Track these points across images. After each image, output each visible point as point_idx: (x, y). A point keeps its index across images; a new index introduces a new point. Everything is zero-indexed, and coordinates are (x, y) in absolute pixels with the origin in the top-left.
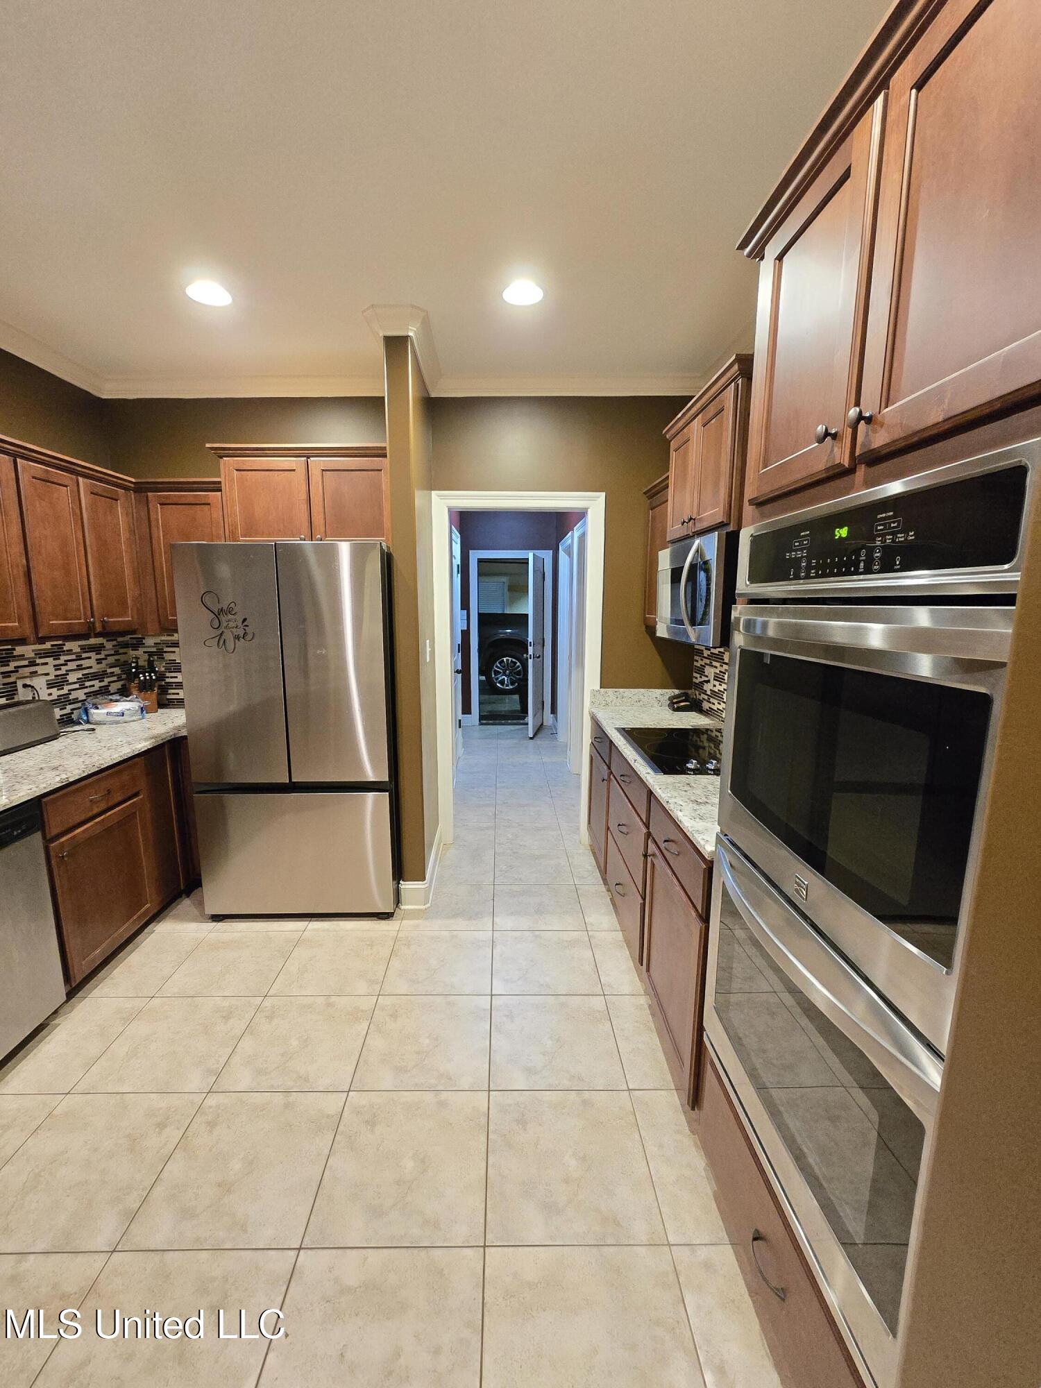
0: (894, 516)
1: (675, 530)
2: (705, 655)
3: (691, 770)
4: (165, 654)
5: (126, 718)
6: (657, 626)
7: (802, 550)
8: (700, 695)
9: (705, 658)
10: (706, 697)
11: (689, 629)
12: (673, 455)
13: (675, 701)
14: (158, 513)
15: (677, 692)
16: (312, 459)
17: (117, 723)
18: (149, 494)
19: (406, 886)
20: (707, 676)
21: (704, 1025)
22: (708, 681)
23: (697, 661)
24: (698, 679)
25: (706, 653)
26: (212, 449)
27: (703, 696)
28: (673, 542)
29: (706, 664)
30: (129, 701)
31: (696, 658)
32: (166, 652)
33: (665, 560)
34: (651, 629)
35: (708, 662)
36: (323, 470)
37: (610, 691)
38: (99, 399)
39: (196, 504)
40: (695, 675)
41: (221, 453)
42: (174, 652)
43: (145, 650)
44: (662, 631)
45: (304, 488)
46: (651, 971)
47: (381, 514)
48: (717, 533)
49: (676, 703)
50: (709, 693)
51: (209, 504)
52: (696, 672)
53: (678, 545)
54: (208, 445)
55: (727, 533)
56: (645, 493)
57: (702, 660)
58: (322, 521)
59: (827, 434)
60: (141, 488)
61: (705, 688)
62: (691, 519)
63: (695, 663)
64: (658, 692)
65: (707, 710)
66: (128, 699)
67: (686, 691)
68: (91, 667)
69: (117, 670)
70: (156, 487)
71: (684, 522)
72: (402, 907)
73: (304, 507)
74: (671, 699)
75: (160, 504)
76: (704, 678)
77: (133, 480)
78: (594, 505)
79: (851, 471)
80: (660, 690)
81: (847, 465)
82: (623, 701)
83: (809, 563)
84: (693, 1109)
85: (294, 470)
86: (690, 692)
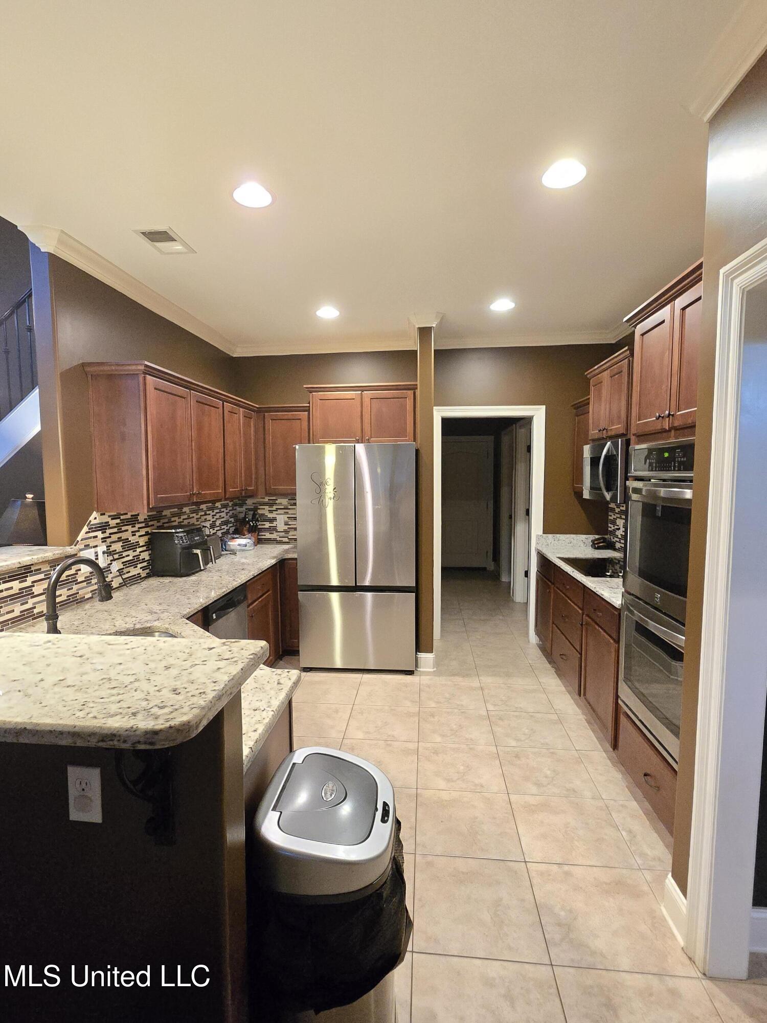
0: (681, 451)
1: (593, 433)
2: (617, 511)
3: (608, 575)
4: (258, 510)
5: (247, 548)
6: (584, 492)
7: (653, 459)
8: (613, 538)
9: (616, 513)
10: (618, 540)
11: (606, 494)
12: (592, 388)
13: (596, 542)
14: (270, 424)
15: (597, 537)
16: (365, 392)
17: (243, 550)
18: (266, 414)
19: (422, 655)
20: (618, 526)
21: (619, 694)
22: (619, 529)
23: (611, 516)
24: (611, 527)
25: (617, 510)
26: (307, 388)
27: (616, 539)
28: (593, 440)
29: (617, 517)
30: (245, 538)
31: (610, 513)
32: (259, 509)
33: (587, 451)
34: (579, 494)
35: (619, 516)
36: (371, 399)
37: (550, 536)
38: (232, 357)
39: (293, 419)
40: (610, 525)
41: (311, 390)
42: (264, 509)
43: (247, 507)
44: (586, 495)
45: (359, 409)
46: (586, 695)
47: (406, 423)
48: (620, 439)
49: (596, 544)
50: (620, 536)
51: (300, 419)
52: (611, 524)
53: (597, 443)
54: (305, 386)
55: (626, 440)
56: (573, 406)
57: (614, 515)
58: (369, 430)
59: (659, 416)
60: (260, 411)
61: (617, 533)
62: (605, 429)
63: (610, 518)
64: (584, 536)
65: (619, 548)
66: (244, 537)
67: (604, 536)
68: (223, 517)
69: (232, 520)
70: (270, 410)
71: (600, 430)
72: (419, 669)
73: (359, 420)
74: (593, 541)
75: (271, 420)
76: (616, 527)
77: (257, 406)
78: (538, 414)
79: (670, 430)
80: (585, 536)
81: (668, 429)
82: (559, 543)
83: (656, 465)
84: (614, 750)
85: (354, 399)
86: (606, 537)
